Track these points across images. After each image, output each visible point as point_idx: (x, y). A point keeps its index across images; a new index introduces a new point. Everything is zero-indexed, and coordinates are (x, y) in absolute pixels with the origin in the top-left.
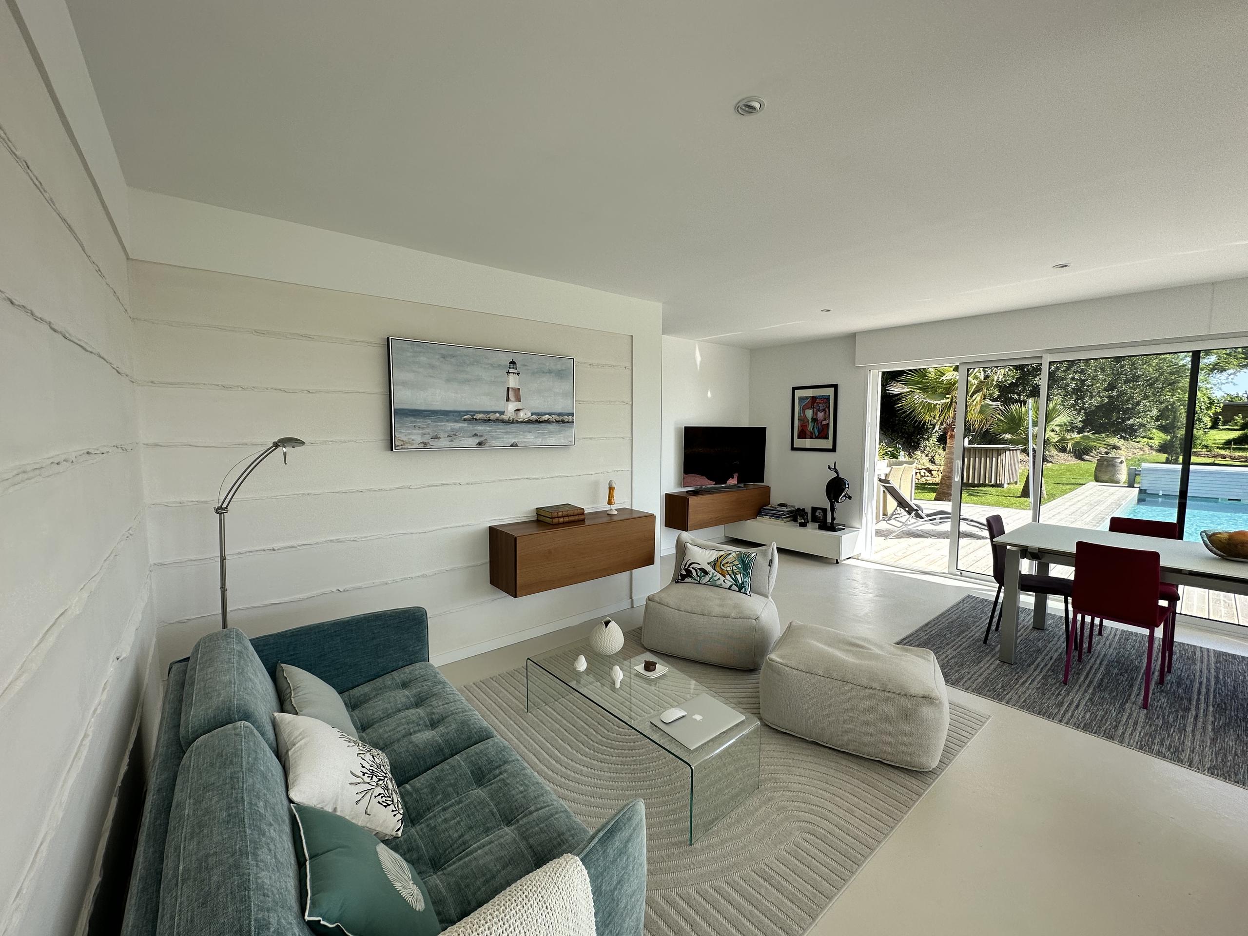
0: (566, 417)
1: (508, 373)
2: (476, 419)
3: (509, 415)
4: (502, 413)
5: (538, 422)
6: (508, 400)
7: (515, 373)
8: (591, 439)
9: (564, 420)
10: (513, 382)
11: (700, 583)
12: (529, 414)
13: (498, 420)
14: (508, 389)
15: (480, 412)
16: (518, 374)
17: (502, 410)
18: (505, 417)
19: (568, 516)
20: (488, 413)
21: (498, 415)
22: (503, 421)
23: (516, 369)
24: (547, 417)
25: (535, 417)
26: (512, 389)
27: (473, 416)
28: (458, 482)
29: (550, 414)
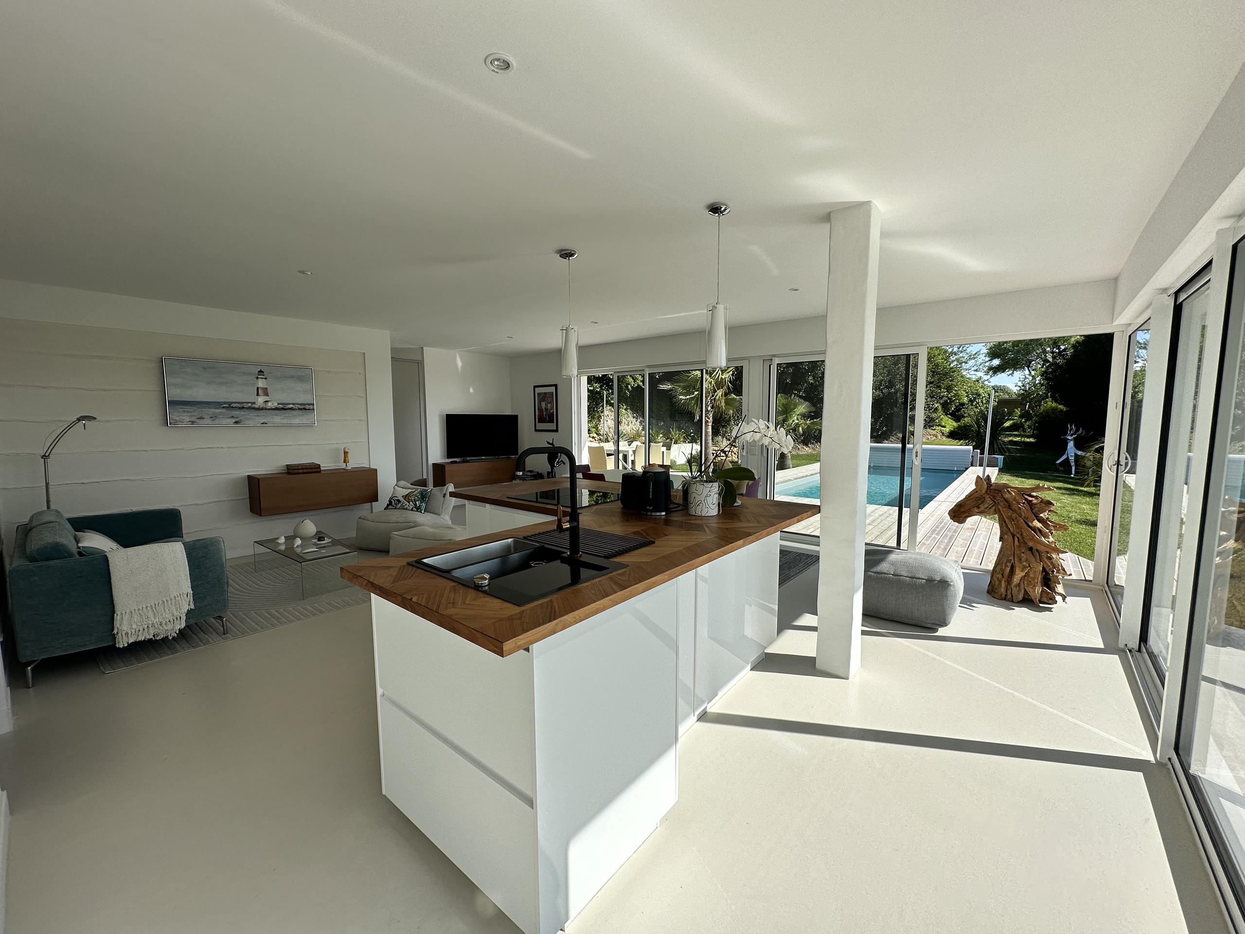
0: (307, 406)
1: (257, 378)
2: (232, 407)
3: (259, 405)
4: (254, 403)
5: (283, 409)
6: (258, 395)
7: (263, 378)
8: (331, 420)
9: (306, 408)
10: (261, 384)
11: (396, 508)
12: (276, 404)
13: (250, 408)
14: (258, 388)
15: (235, 403)
16: (266, 379)
17: (254, 401)
18: (256, 406)
19: (306, 469)
20: (242, 403)
21: (250, 405)
22: (254, 408)
23: (264, 375)
24: (291, 406)
25: (281, 406)
26: (261, 388)
27: (230, 405)
28: (220, 446)
29: (293, 404)
